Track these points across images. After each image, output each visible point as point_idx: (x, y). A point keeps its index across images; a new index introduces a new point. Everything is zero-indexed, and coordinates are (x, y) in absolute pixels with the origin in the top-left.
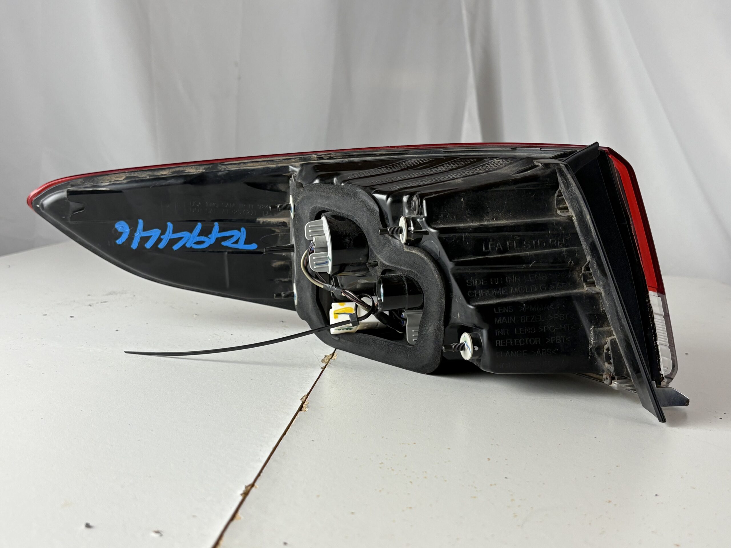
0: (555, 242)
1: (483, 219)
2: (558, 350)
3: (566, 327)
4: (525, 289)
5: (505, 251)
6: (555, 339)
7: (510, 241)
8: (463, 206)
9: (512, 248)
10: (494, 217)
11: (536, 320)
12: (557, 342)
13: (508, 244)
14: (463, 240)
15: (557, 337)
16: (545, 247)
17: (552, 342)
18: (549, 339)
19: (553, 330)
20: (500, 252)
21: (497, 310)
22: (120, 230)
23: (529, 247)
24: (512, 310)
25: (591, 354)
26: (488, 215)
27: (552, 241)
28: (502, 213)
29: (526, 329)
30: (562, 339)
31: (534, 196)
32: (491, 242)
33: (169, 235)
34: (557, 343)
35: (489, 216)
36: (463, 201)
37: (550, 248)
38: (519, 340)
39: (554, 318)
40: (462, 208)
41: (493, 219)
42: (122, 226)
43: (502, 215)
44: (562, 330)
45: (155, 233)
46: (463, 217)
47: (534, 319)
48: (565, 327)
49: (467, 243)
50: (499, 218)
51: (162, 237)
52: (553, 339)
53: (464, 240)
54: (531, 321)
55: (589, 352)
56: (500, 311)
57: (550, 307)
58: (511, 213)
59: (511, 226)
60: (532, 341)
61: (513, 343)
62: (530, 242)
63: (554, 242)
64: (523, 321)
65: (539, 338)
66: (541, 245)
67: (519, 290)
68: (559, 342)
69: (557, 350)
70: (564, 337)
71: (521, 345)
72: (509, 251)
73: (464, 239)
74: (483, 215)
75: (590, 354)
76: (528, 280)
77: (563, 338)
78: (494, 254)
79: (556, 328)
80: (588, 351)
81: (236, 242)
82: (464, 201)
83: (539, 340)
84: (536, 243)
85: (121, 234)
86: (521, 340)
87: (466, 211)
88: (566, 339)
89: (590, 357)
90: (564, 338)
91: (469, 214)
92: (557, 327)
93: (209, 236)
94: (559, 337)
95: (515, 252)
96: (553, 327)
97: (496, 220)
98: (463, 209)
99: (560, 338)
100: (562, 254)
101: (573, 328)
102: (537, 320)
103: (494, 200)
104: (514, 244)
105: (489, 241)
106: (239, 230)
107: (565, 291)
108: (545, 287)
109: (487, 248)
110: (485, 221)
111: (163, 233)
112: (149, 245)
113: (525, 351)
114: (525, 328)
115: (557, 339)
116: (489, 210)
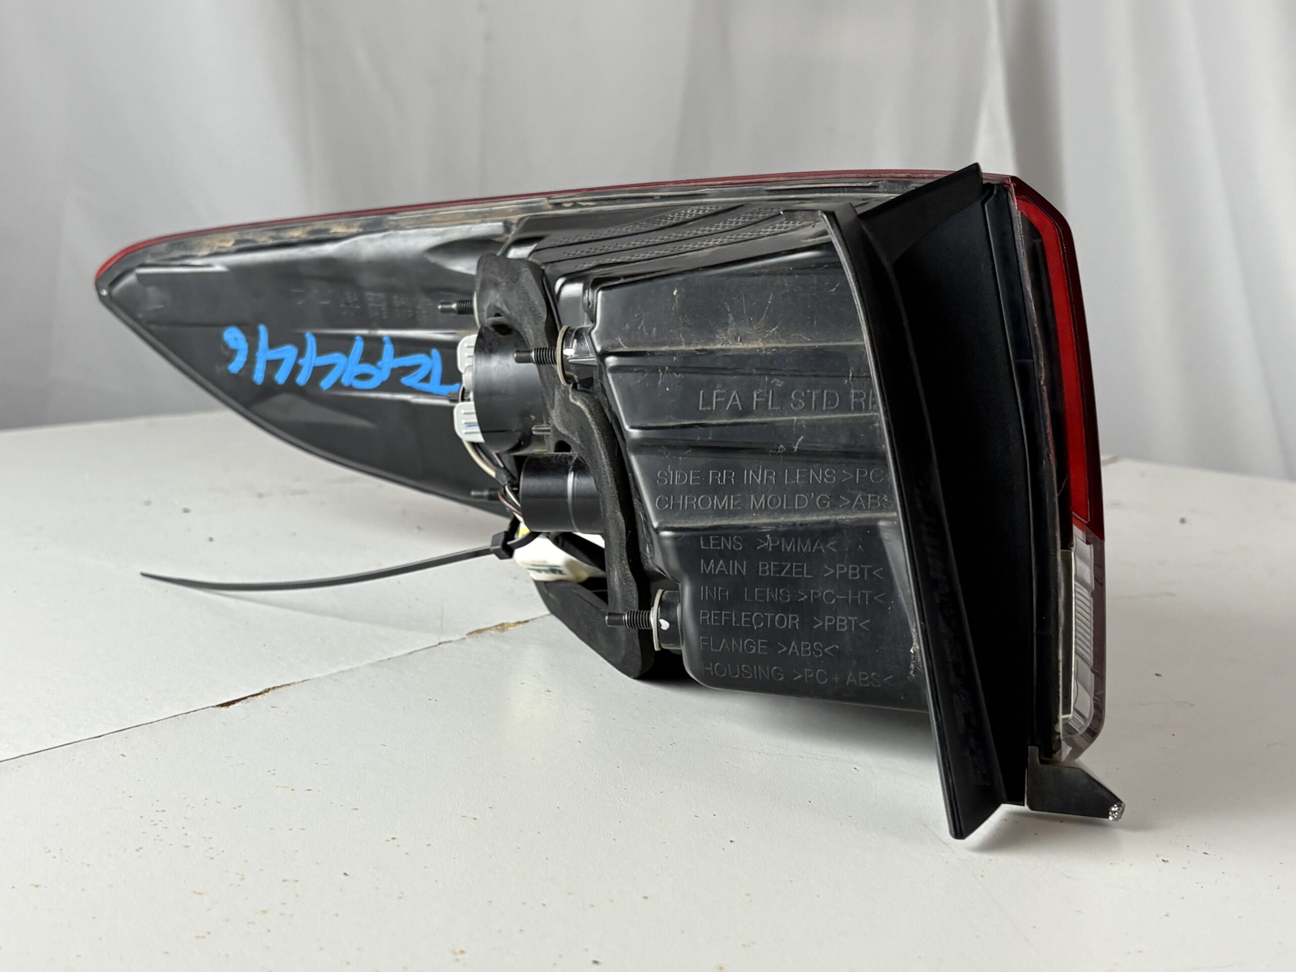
0: (863, 397)
1: (715, 336)
2: (837, 647)
3: (863, 595)
4: (782, 502)
5: (747, 412)
6: (834, 622)
7: (761, 389)
8: (676, 305)
9: (762, 406)
10: (738, 334)
11: (794, 573)
12: (838, 630)
13: (755, 396)
14: (660, 382)
15: (839, 618)
16: (837, 408)
17: (826, 628)
18: (820, 621)
19: (832, 600)
20: (734, 412)
21: (707, 543)
22: (232, 344)
23: (801, 405)
24: (739, 546)
25: (915, 667)
26: (726, 330)
27: (856, 395)
28: (757, 327)
29: (770, 591)
30: (850, 622)
31: (834, 289)
32: (718, 389)
33: (311, 360)
34: (838, 632)
35: (728, 330)
36: (675, 296)
37: (848, 410)
38: (752, 615)
39: (835, 573)
40: (672, 310)
41: (736, 339)
42: (233, 337)
43: (757, 330)
44: (852, 601)
45: (288, 353)
46: (671, 331)
47: (790, 572)
48: (859, 596)
49: (668, 389)
50: (749, 337)
51: (301, 361)
52: (830, 620)
53: (662, 382)
54: (782, 575)
55: (910, 662)
56: (714, 545)
57: (828, 546)
58: (777, 327)
59: (766, 355)
60: (781, 621)
61: (738, 620)
62: (806, 393)
63: (860, 398)
64: (764, 572)
65: (796, 616)
66: (829, 402)
67: (768, 502)
68: (842, 630)
69: (835, 647)
70: (856, 618)
71: (755, 628)
72: (755, 412)
73: (661, 379)
74: (716, 327)
75: (912, 666)
76: (793, 482)
77: (853, 622)
78: (721, 418)
79: (837, 597)
80: (910, 658)
81: (426, 379)
82: (678, 296)
83: (798, 620)
84: (820, 397)
85: (234, 352)
86: (757, 615)
87: (680, 318)
88: (861, 624)
89: (912, 672)
90: (855, 620)
91: (685, 324)
92: (840, 595)
93: (379, 364)
94: (844, 618)
95: (768, 416)
96: (831, 593)
97: (741, 341)
98: (674, 314)
99: (846, 621)
100: (871, 427)
101: (878, 600)
102: (797, 573)
103: (743, 295)
104: (768, 398)
105: (715, 388)
106: (429, 354)
107: (873, 513)
108: (828, 500)
109: (707, 402)
110: (717, 341)
111: (301, 354)
112: (281, 377)
113: (762, 641)
114: (768, 589)
115: (838, 621)
116: (731, 318)
